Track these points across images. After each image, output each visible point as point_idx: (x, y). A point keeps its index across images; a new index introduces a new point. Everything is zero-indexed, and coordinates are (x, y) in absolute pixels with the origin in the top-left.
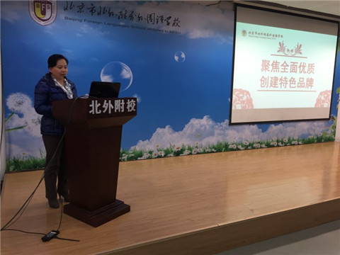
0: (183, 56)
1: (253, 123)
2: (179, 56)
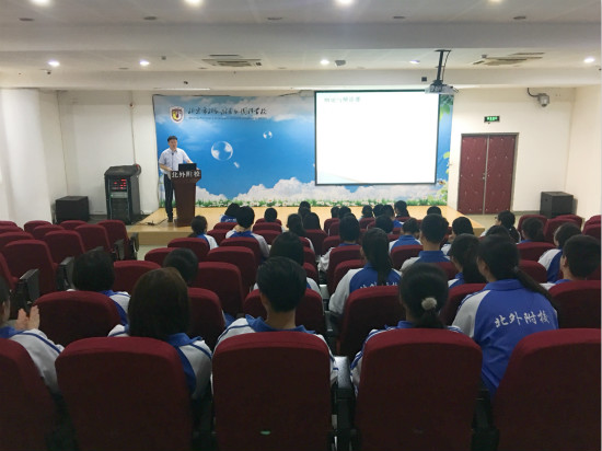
0: (270, 134)
1: (340, 185)
2: (267, 134)
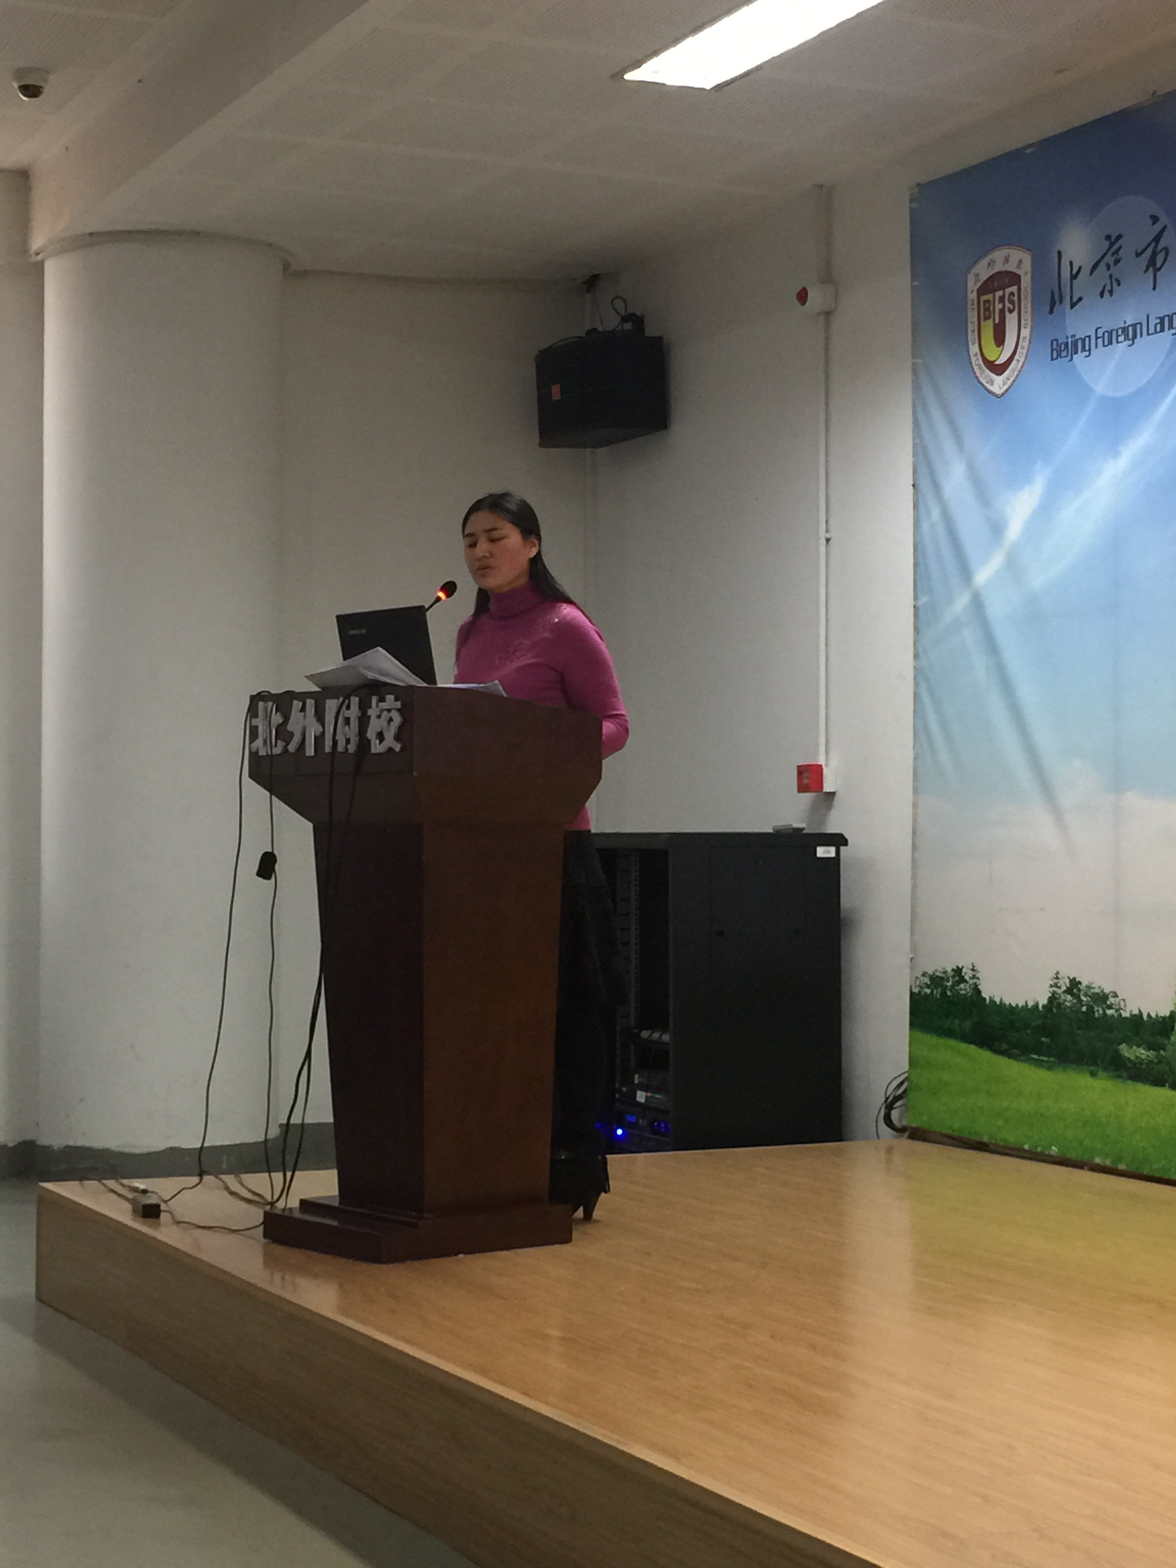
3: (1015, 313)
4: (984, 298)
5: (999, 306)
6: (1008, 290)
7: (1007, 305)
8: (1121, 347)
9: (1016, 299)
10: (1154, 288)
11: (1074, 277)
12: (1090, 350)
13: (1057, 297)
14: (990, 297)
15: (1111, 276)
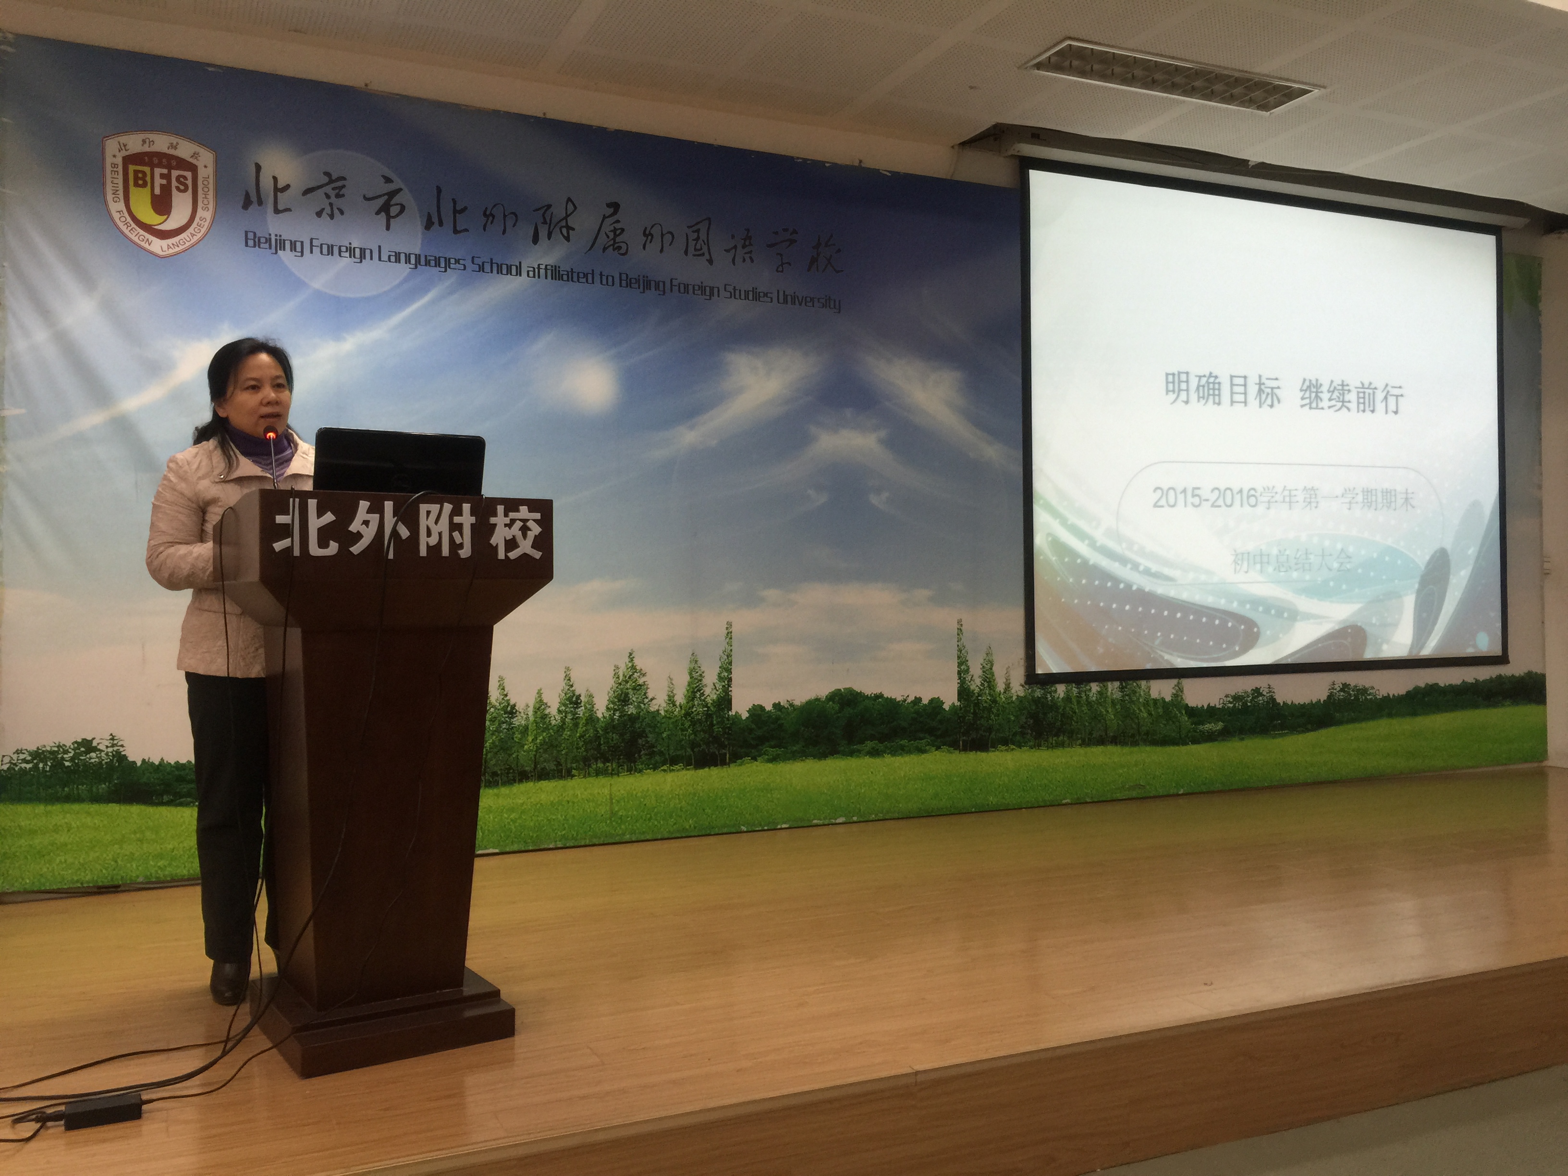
3: (189, 195)
4: (132, 168)
5: (158, 181)
6: (175, 173)
7: (174, 183)
8: (346, 261)
9: (189, 182)
10: (388, 228)
11: (277, 190)
12: (302, 252)
13: (254, 198)
14: (147, 169)
15: (331, 205)
